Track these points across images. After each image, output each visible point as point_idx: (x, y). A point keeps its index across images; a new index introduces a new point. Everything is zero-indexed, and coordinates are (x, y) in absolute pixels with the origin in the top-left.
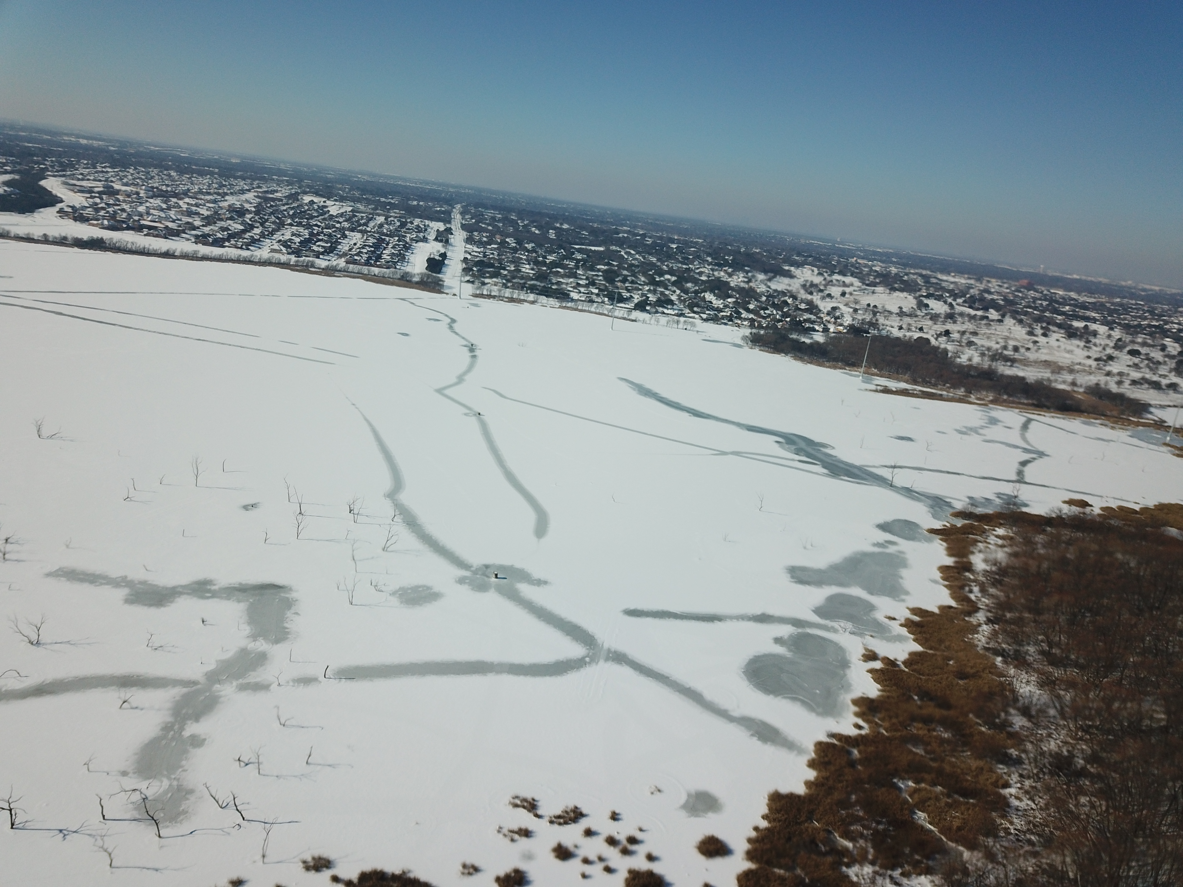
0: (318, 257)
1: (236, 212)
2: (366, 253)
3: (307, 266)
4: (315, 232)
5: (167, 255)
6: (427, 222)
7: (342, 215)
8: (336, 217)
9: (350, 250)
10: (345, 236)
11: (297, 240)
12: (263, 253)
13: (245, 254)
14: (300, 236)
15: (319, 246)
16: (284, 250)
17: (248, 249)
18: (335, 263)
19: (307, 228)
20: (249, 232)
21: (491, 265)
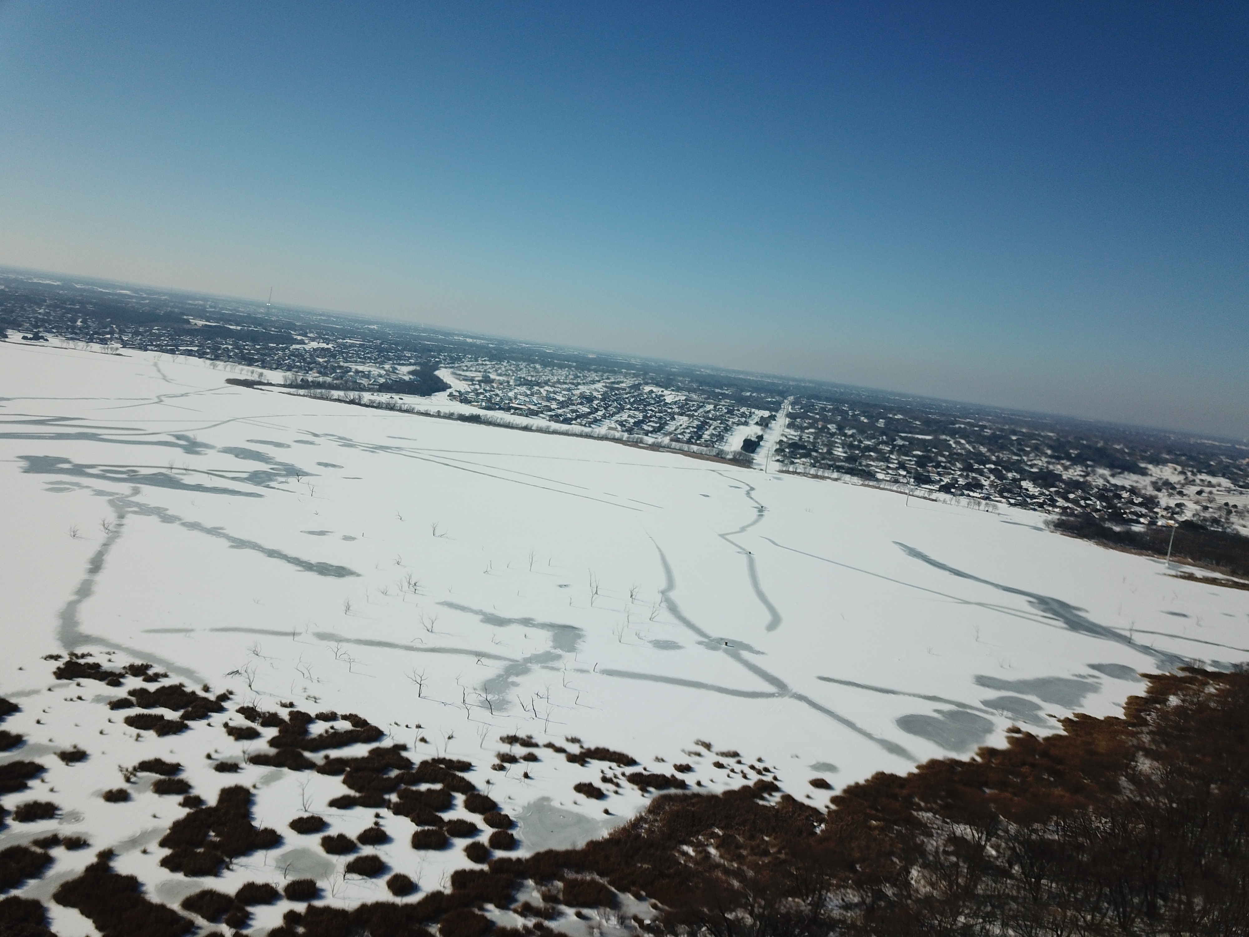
0: (647, 435)
1: (586, 398)
2: (689, 433)
3: (637, 442)
4: (649, 415)
5: (526, 428)
6: (753, 410)
7: (675, 403)
8: (670, 404)
9: (675, 430)
10: (673, 419)
11: (632, 421)
12: (602, 430)
13: (587, 430)
14: (635, 417)
15: (649, 426)
16: (619, 428)
17: (590, 427)
18: (659, 440)
19: (643, 412)
20: (594, 414)
21: (804, 447)
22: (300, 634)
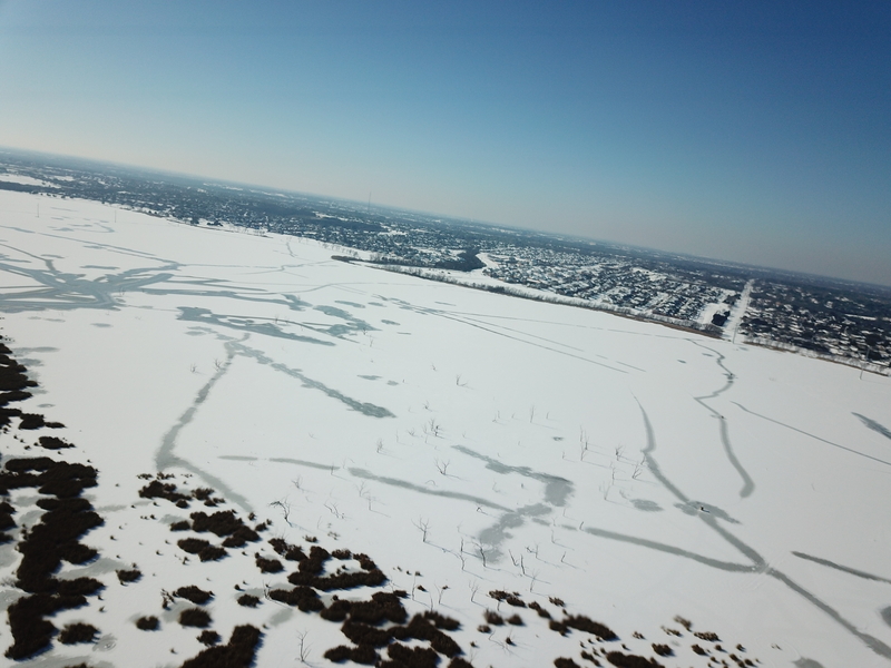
0: (634, 307)
1: (587, 276)
2: (668, 307)
3: (625, 313)
4: (636, 291)
5: (538, 299)
6: (722, 290)
7: (658, 282)
8: (654, 283)
9: (657, 304)
10: (656, 295)
11: (622, 295)
12: (597, 302)
13: (586, 302)
14: (624, 292)
15: (636, 300)
16: (611, 301)
17: (588, 299)
18: (644, 312)
19: (631, 289)
20: (592, 288)
21: (765, 323)
22: (338, 468)
